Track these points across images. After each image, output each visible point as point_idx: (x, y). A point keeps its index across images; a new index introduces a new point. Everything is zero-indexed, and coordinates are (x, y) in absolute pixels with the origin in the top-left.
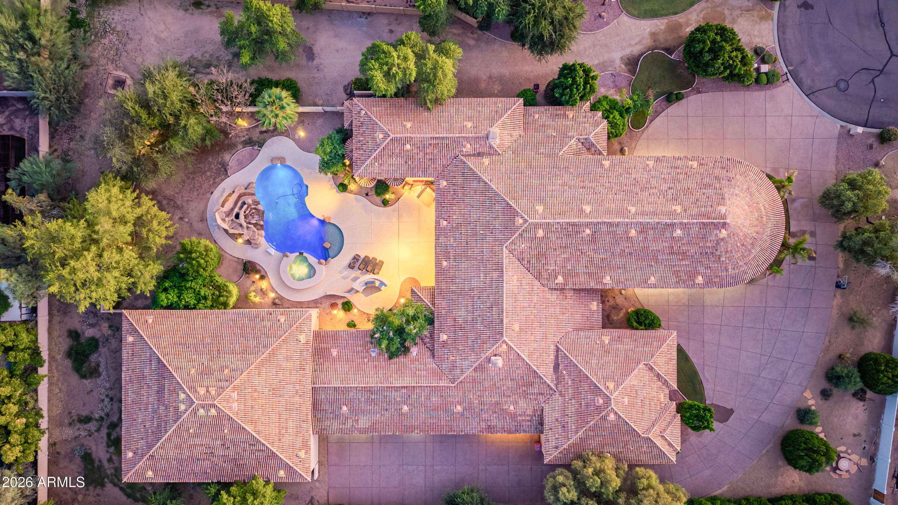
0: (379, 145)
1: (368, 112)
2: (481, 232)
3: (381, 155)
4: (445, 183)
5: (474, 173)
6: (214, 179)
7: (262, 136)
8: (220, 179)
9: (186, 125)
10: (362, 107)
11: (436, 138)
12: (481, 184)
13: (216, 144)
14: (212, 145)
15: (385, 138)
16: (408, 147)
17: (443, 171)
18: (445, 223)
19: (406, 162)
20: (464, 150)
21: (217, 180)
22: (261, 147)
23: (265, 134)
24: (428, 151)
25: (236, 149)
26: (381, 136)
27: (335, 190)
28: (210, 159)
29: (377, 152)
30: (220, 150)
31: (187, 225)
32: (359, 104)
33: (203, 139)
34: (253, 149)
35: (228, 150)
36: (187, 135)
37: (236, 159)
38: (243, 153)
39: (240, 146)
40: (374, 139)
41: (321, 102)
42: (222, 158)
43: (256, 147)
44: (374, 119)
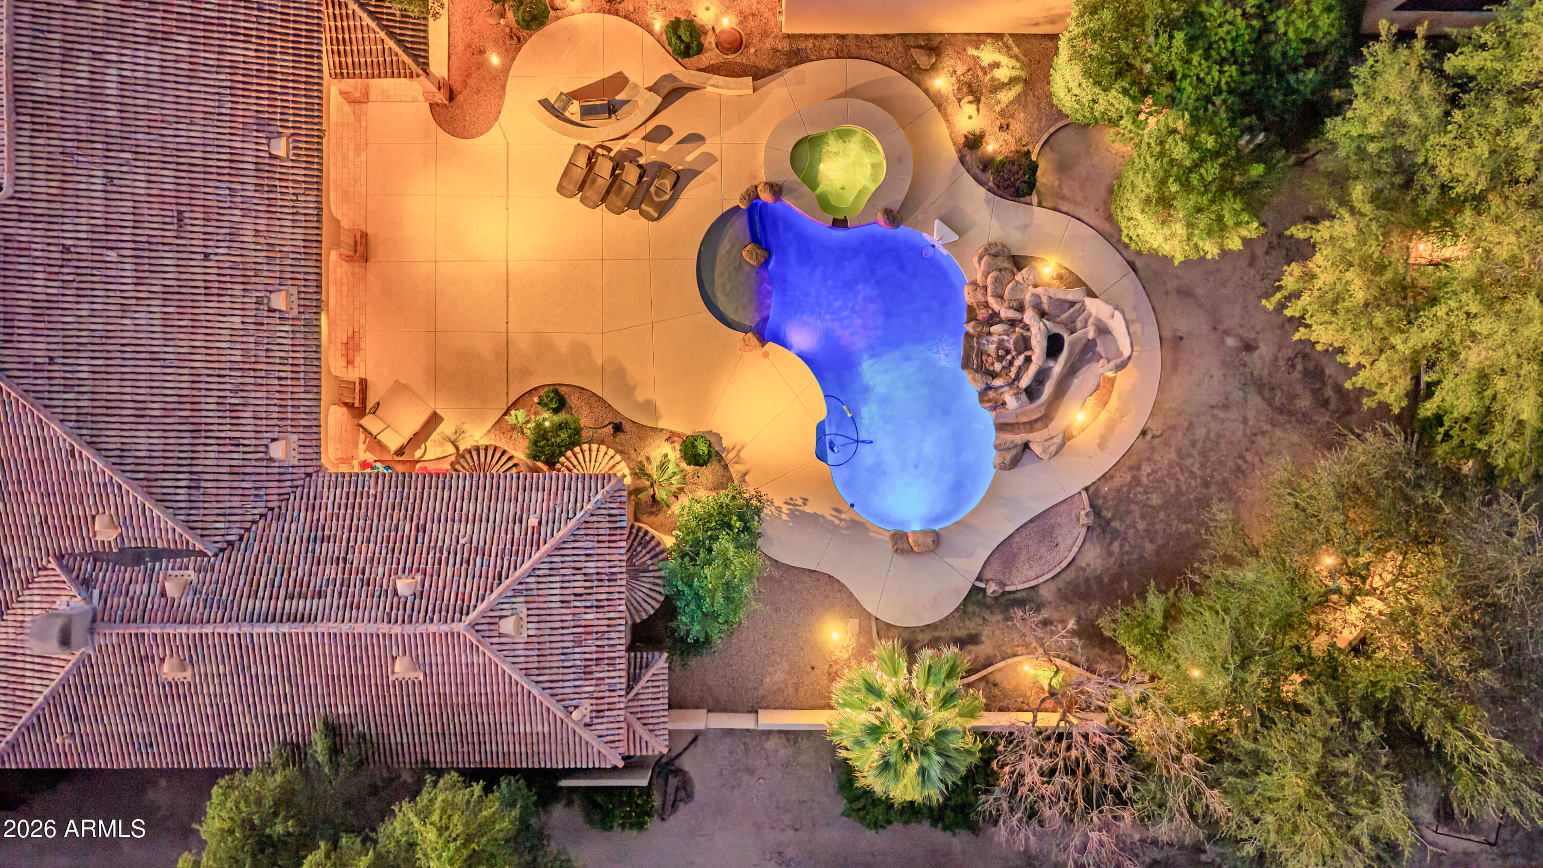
0: (516, 593)
1: (560, 714)
2: (112, 256)
3: (516, 553)
4: (277, 451)
5: (148, 485)
6: (1136, 480)
7: (971, 626)
8: (1117, 481)
9: (1243, 665)
10: (586, 735)
11: (293, 618)
12: (114, 443)
13: (1128, 601)
14: (1143, 596)
15: (493, 619)
16: (404, 586)
17: (284, 498)
18: (279, 301)
19: (421, 529)
20: (191, 575)
21: (1128, 478)
22: (975, 590)
23: (961, 633)
24: (330, 571)
25: (1060, 583)
26: (507, 626)
27: (725, 443)
28: (1149, 547)
29: (527, 565)
30: (1116, 579)
31: (1227, 324)
32: (597, 745)
33: (1172, 615)
34: (1002, 584)
35: (1087, 580)
36: (1237, 632)
37: (1062, 547)
38: (1036, 570)
39: (1046, 593)
40: (539, 616)
41: (770, 744)
42: (1110, 554)
43: (992, 588)
44: (535, 691)
